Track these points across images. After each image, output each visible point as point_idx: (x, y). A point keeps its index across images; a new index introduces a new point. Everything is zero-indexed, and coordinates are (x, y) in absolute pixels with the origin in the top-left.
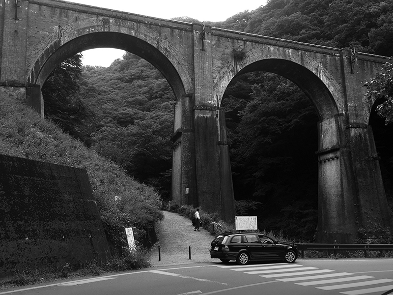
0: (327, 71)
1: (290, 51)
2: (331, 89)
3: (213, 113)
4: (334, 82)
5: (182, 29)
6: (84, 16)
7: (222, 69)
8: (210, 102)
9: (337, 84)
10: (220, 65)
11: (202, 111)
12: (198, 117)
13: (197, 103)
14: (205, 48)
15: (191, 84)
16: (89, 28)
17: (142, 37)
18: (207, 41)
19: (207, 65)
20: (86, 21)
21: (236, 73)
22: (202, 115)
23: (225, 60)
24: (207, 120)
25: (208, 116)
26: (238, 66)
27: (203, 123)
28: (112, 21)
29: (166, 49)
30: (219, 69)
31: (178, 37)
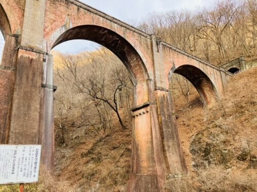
0: (142, 47)
1: (116, 25)
3: (39, 55)
4: (146, 56)
7: (54, 21)
8: (38, 46)
9: (148, 58)
11: (27, 51)
12: (22, 57)
13: (23, 44)
15: (19, 26)
19: (39, 13)
21: (68, 29)
22: (27, 56)
23: (59, 16)
24: (32, 60)
25: (34, 58)
26: (71, 24)
27: (27, 62)
30: (52, 21)
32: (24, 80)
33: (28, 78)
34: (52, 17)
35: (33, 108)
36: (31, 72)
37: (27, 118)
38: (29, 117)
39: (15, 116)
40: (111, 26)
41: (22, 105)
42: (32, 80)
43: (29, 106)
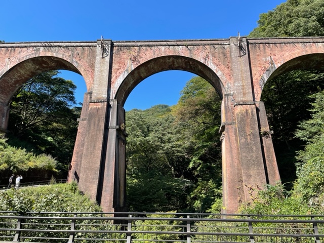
0: (215, 59)
2: (219, 74)
4: (222, 67)
6: (25, 49)
7: (118, 69)
9: (226, 69)
10: (117, 67)
11: (95, 103)
12: (91, 108)
13: (93, 98)
14: (105, 56)
15: (92, 84)
16: (26, 56)
17: (60, 56)
20: (25, 52)
21: (130, 72)
22: (95, 107)
23: (122, 63)
25: (100, 107)
26: (132, 66)
27: (94, 112)
28: (42, 49)
29: (76, 62)
30: (116, 70)
31: (86, 52)
32: (92, 126)
33: (94, 124)
35: (97, 147)
37: (92, 156)
38: (94, 155)
39: (85, 155)
41: (89, 146)
42: (98, 125)
43: (94, 147)
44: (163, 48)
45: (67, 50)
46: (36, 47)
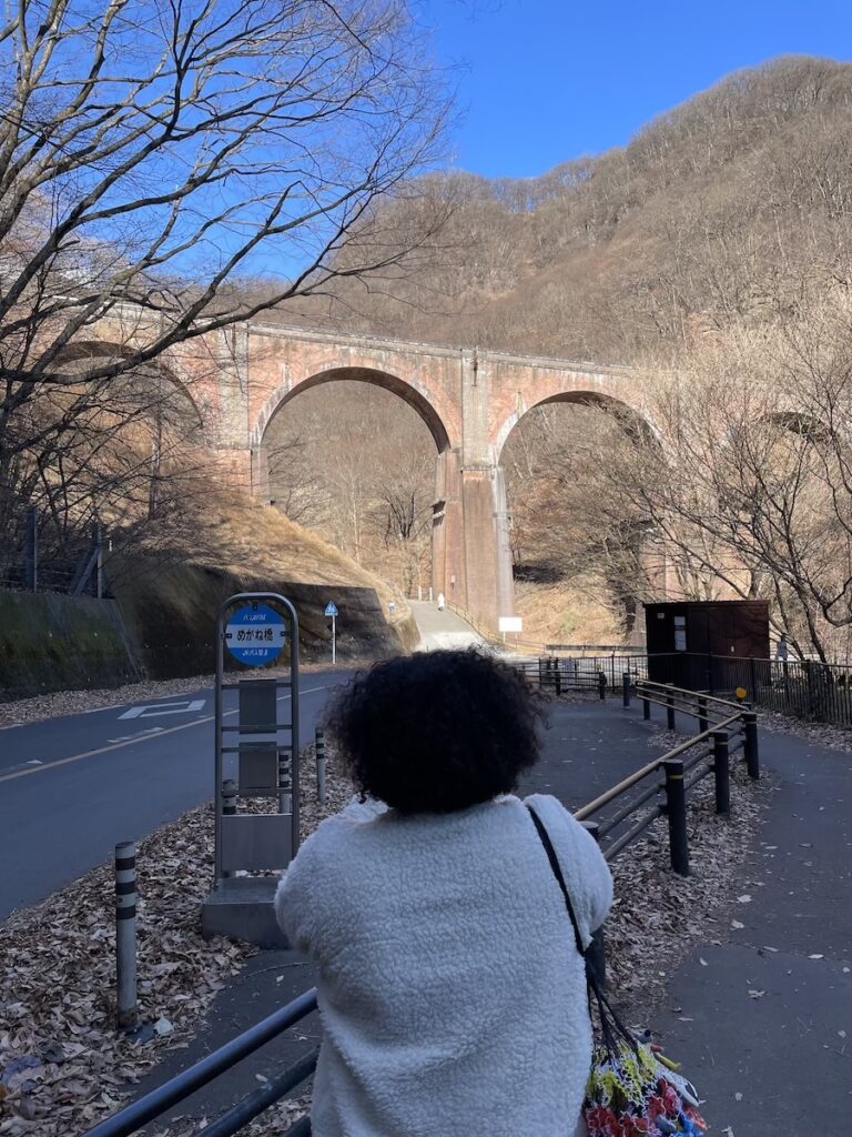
1: (601, 377)
3: (487, 473)
5: (446, 357)
6: (316, 347)
7: (501, 410)
8: (483, 459)
10: (498, 405)
11: (472, 472)
12: (467, 482)
13: (466, 462)
14: (479, 382)
15: (459, 435)
16: (323, 363)
17: (392, 371)
18: (480, 372)
19: (480, 407)
20: (319, 354)
21: (521, 415)
22: (473, 478)
23: (506, 398)
24: (478, 484)
25: (481, 479)
26: (524, 406)
27: (473, 488)
28: (352, 351)
29: (424, 387)
30: (497, 411)
31: (440, 369)
32: (474, 512)
33: (477, 510)
34: (497, 403)
36: (479, 501)
37: (482, 561)
40: (592, 384)
41: (475, 546)
44: (574, 375)
45: (403, 361)
46: (340, 343)
